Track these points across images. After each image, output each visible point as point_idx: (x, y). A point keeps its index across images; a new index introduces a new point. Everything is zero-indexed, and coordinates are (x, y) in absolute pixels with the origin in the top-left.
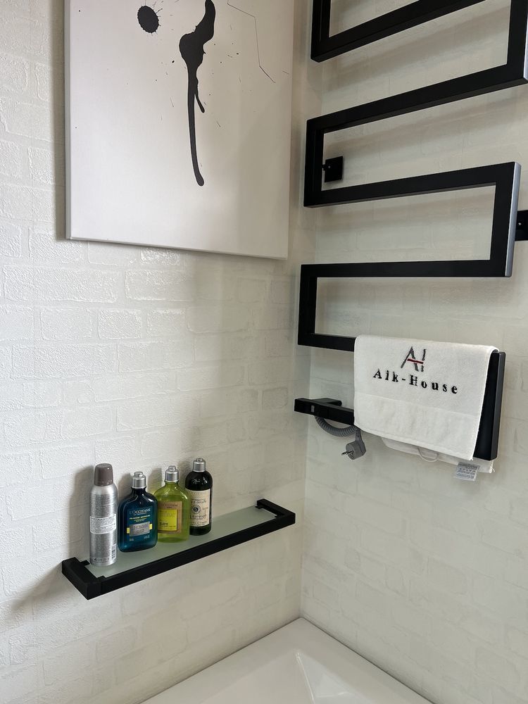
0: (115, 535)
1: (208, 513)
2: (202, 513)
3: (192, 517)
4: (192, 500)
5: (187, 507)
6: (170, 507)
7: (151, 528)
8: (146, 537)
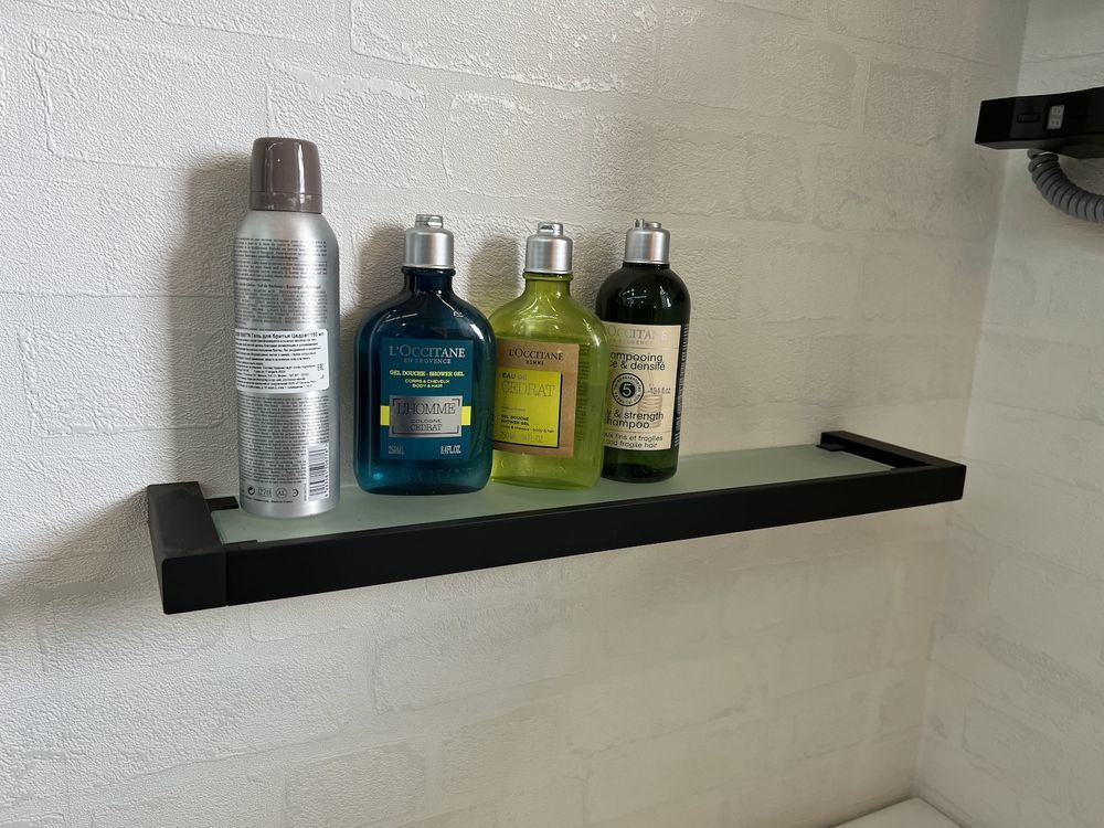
0: (325, 412)
1: (668, 412)
2: (649, 404)
3: (611, 418)
4: (616, 356)
5: (598, 379)
6: (538, 362)
7: (467, 422)
8: (447, 450)
